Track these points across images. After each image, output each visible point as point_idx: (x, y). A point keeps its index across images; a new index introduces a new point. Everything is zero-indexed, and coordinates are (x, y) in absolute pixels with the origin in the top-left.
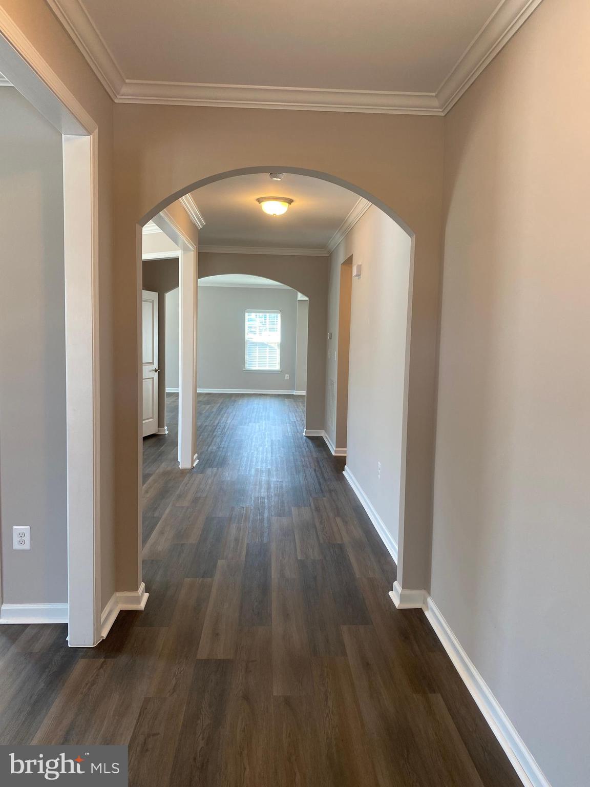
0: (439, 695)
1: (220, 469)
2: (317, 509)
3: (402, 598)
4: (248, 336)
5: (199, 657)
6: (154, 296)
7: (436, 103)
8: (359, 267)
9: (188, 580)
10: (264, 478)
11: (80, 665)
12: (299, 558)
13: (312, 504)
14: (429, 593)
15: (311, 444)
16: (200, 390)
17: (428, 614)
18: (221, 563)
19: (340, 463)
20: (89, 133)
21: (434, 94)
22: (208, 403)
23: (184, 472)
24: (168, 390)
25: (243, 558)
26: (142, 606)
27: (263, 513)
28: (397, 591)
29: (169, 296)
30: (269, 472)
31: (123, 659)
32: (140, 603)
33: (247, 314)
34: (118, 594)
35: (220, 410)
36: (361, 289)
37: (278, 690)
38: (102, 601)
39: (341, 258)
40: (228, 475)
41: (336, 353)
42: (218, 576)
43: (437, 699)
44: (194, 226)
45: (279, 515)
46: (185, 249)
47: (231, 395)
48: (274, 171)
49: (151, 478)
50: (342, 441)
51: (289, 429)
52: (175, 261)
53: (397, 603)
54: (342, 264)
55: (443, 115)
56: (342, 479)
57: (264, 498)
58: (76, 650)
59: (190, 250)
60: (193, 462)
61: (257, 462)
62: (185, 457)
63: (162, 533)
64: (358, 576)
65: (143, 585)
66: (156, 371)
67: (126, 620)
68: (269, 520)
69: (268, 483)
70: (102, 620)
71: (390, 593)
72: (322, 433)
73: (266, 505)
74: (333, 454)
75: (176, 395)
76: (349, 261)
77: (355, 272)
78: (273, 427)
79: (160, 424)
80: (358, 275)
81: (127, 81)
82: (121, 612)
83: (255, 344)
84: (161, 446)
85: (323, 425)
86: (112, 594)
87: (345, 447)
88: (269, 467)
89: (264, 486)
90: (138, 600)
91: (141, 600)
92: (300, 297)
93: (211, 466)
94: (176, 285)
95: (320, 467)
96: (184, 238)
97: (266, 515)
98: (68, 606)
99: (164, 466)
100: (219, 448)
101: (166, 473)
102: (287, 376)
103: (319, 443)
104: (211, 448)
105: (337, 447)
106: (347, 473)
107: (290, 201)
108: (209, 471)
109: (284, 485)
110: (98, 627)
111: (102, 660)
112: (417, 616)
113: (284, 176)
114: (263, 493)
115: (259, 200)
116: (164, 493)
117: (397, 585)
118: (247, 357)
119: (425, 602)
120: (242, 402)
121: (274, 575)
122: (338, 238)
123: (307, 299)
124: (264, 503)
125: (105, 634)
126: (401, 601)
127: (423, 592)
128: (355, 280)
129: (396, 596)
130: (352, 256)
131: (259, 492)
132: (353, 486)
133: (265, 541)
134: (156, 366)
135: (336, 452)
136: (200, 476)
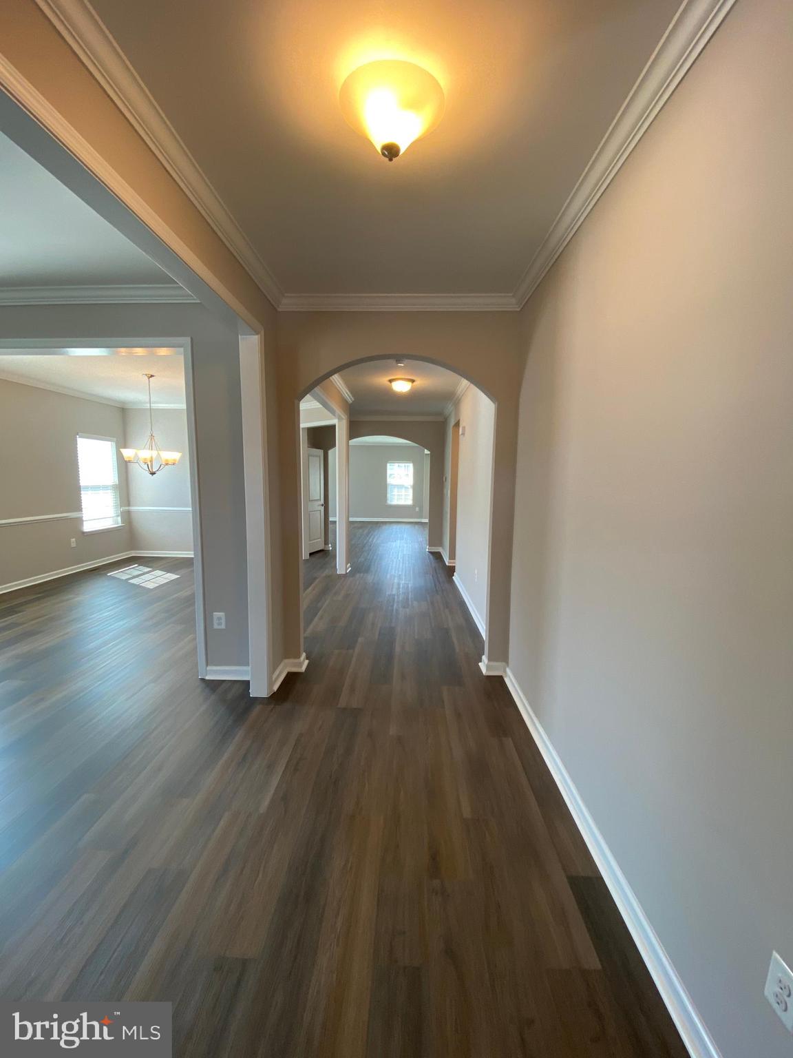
0: (510, 739)
1: (366, 574)
2: (432, 603)
3: (488, 667)
4: (389, 481)
5: (339, 706)
6: (321, 452)
7: (514, 301)
8: (464, 428)
9: (336, 652)
10: (396, 581)
11: (257, 709)
12: (416, 637)
13: (429, 599)
14: (508, 666)
15: (431, 557)
16: (351, 519)
17: (507, 680)
18: (360, 640)
19: (451, 571)
20: (257, 334)
21: (511, 295)
22: (361, 527)
23: (340, 576)
24: (331, 519)
25: (377, 637)
26: (303, 669)
27: (393, 606)
28: (484, 663)
29: (330, 452)
30: (400, 577)
31: (287, 705)
32: (301, 667)
33: (388, 465)
34: (286, 661)
35: (369, 533)
36: (465, 443)
37: (393, 730)
38: (273, 666)
39: (452, 422)
40: (370, 578)
41: (449, 492)
42: (357, 650)
43: (509, 742)
44: (346, 401)
45: (404, 607)
46: (340, 419)
47: (377, 522)
48: (399, 358)
49: (317, 580)
50: (453, 556)
51: (417, 546)
52: (333, 427)
53: (484, 671)
54: (453, 426)
55: (518, 310)
56: (452, 582)
57: (394, 595)
58: (256, 699)
59: (343, 419)
60: (346, 570)
61: (392, 569)
62: (341, 565)
63: (321, 618)
64: (457, 650)
65: (304, 655)
66: (322, 505)
67: (291, 678)
68: (397, 610)
69: (399, 584)
70: (274, 679)
71: (480, 664)
72: (439, 549)
73: (396, 600)
74: (447, 564)
75: (335, 522)
76: (457, 424)
77: (461, 432)
78: (406, 545)
79: (326, 543)
80: (463, 434)
81: (286, 295)
82: (288, 673)
83: (395, 486)
84: (327, 557)
85: (441, 544)
86: (282, 661)
87: (455, 559)
88: (400, 573)
89: (395, 586)
90: (300, 665)
91: (303, 665)
92: (427, 452)
93: (360, 572)
94: (334, 445)
95: (436, 573)
96: (339, 411)
97: (395, 607)
98: (248, 668)
99: (327, 572)
100: (365, 560)
101: (328, 577)
102: (417, 509)
103: (438, 556)
104: (360, 560)
105: (450, 559)
106: (456, 578)
107: (413, 381)
108: (358, 575)
109: (410, 586)
110: (271, 683)
111: (272, 706)
112: (499, 682)
113: (407, 361)
114: (394, 592)
115: (391, 381)
116: (325, 591)
117: (484, 658)
118: (389, 495)
119: (505, 671)
120: (385, 527)
121: (398, 649)
122: (450, 408)
123: (429, 452)
124: (394, 599)
125: (276, 688)
126: (487, 670)
127: (504, 663)
128: (461, 437)
129: (483, 666)
130: (459, 421)
131: (392, 591)
132: (459, 587)
133: (393, 625)
134: (322, 502)
135: (449, 563)
136: (351, 579)
